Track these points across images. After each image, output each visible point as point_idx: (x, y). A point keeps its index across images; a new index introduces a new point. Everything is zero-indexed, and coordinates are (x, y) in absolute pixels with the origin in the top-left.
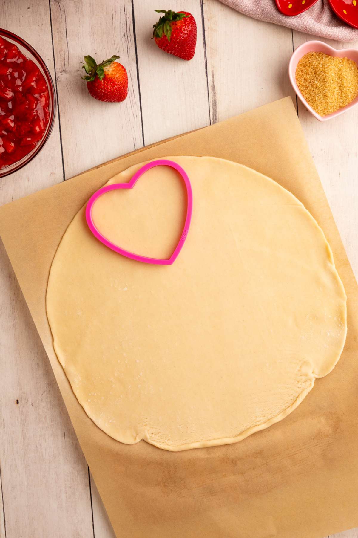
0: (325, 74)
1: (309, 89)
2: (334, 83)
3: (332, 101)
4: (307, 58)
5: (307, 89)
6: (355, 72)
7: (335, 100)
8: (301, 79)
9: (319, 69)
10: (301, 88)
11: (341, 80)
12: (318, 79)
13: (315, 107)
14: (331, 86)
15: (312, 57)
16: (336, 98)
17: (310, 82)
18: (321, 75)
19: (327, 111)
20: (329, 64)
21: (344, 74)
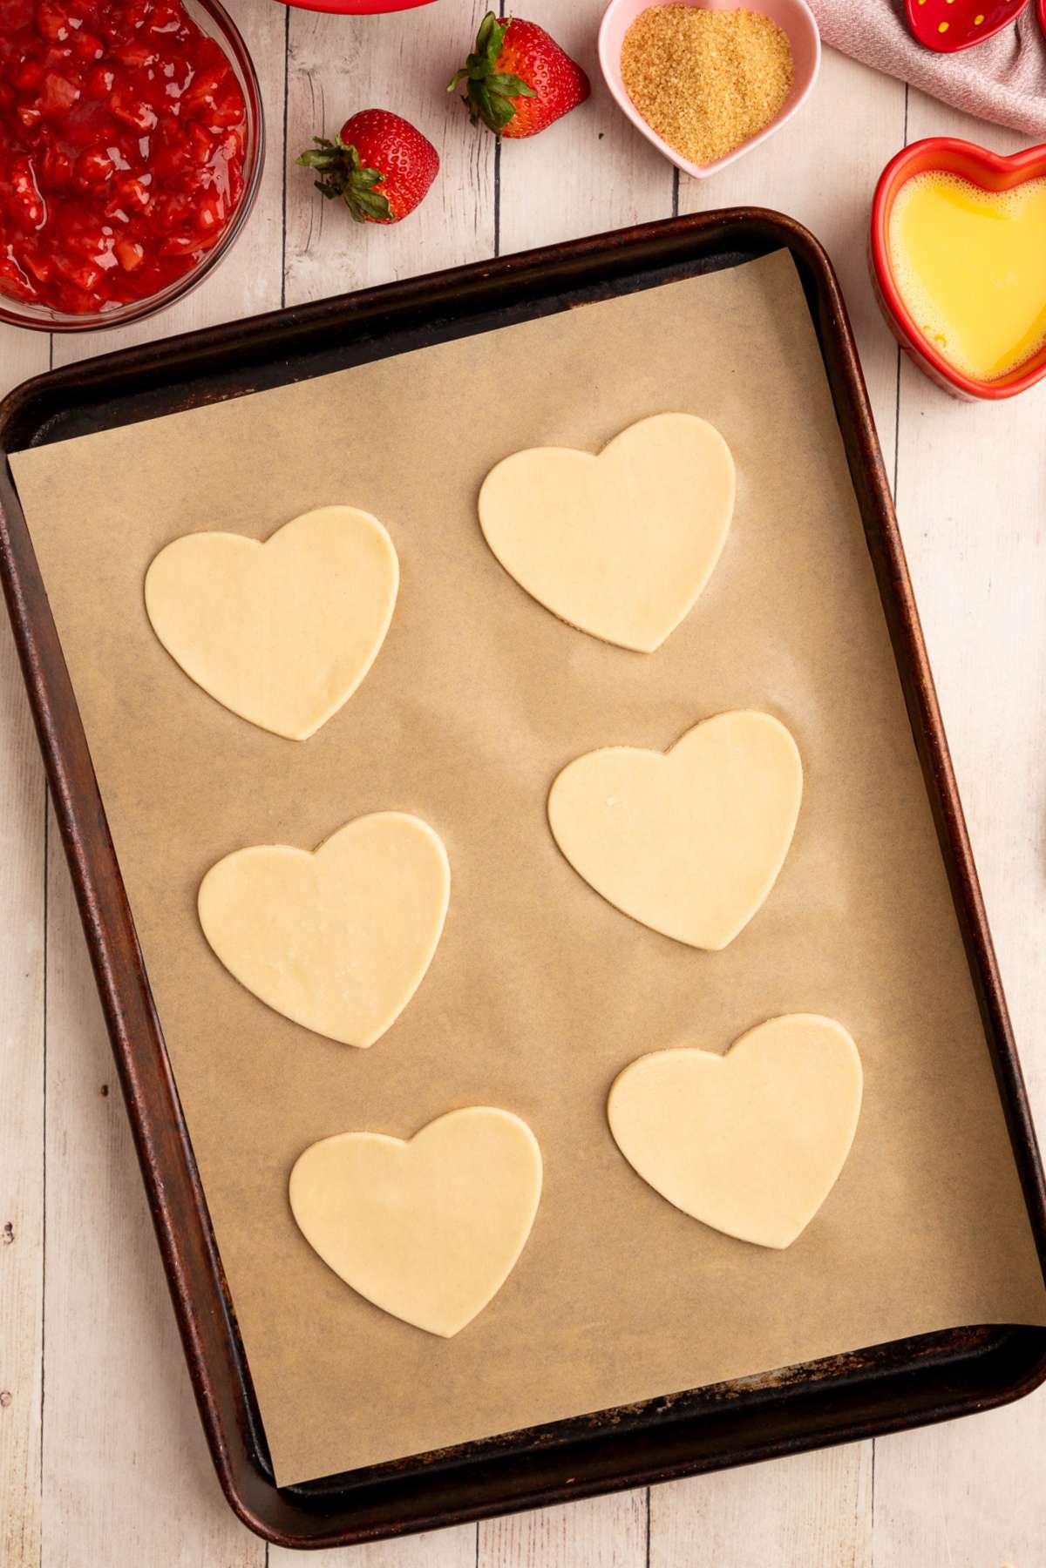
0: (695, 56)
1: (658, 100)
2: (720, 75)
3: (721, 122)
4: (646, 23)
5: (654, 103)
6: (771, 42)
7: (730, 118)
8: (635, 80)
9: (678, 47)
10: (639, 102)
11: (737, 67)
12: (678, 72)
13: (681, 144)
14: (714, 83)
15: (657, 18)
16: (731, 113)
17: (661, 84)
18: (684, 61)
19: (713, 151)
20: (701, 30)
21: (742, 50)
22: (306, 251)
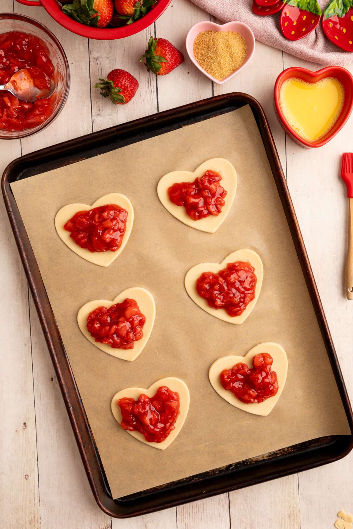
0: (216, 46)
1: (206, 61)
3: (225, 66)
4: (200, 37)
5: (204, 62)
6: (240, 41)
7: (228, 65)
8: (198, 55)
9: (211, 44)
10: (200, 62)
11: (229, 49)
12: (211, 52)
13: (213, 74)
14: (223, 55)
15: (204, 35)
16: (228, 63)
17: (206, 55)
18: (213, 48)
19: (224, 75)
20: (218, 38)
21: (231, 44)
22: (99, 114)
